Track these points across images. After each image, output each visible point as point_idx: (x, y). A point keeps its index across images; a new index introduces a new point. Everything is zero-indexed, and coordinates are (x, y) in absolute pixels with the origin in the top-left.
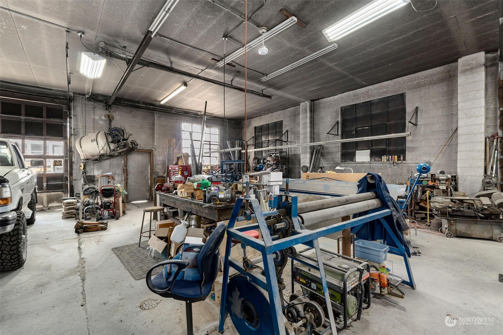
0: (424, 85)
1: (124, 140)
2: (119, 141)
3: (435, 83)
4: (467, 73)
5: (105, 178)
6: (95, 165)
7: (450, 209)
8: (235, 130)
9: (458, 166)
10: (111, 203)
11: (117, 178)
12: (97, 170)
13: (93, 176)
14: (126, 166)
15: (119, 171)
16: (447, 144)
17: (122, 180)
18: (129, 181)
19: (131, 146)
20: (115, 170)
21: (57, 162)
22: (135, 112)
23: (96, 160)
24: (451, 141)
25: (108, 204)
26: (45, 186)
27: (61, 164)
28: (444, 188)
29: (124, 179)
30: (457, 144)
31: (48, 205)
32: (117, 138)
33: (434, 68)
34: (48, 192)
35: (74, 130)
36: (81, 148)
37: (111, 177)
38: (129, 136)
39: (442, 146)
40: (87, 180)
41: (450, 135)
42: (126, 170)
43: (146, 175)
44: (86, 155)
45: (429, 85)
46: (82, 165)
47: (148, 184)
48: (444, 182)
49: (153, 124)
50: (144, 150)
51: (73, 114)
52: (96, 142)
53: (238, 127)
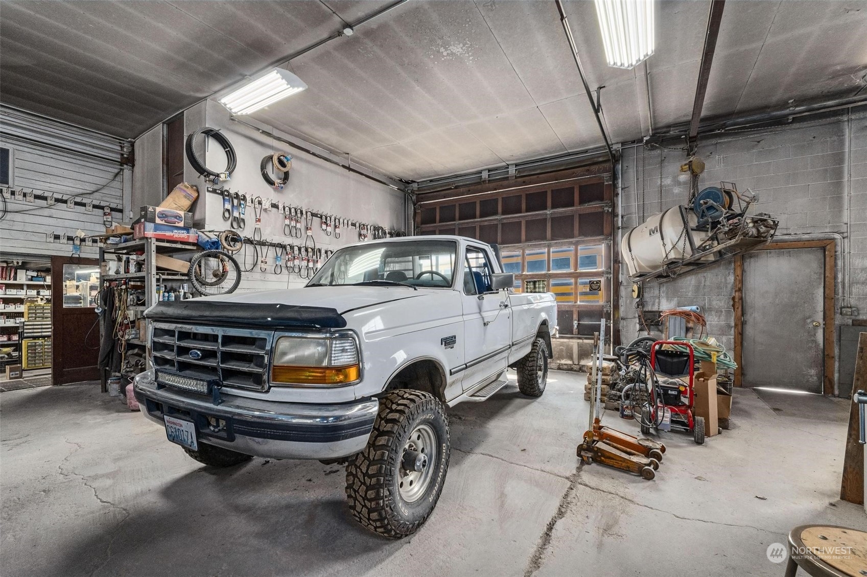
2: (715, 224)
5: (678, 318)
6: (664, 289)
10: (680, 392)
11: (712, 320)
12: (667, 300)
13: (657, 311)
14: (740, 290)
15: (721, 302)
17: (729, 326)
18: (749, 330)
19: (753, 231)
20: (709, 299)
21: (593, 283)
22: (771, 138)
23: (660, 276)
25: (673, 393)
26: (575, 327)
27: (600, 286)
29: (733, 324)
31: (579, 362)
32: (710, 217)
34: (579, 338)
35: (622, 217)
36: (630, 251)
37: (693, 318)
38: (748, 203)
40: (646, 321)
42: (741, 299)
43: (807, 314)
44: (640, 266)
46: (635, 288)
47: (815, 341)
50: (799, 241)
51: (620, 186)
52: (659, 234)
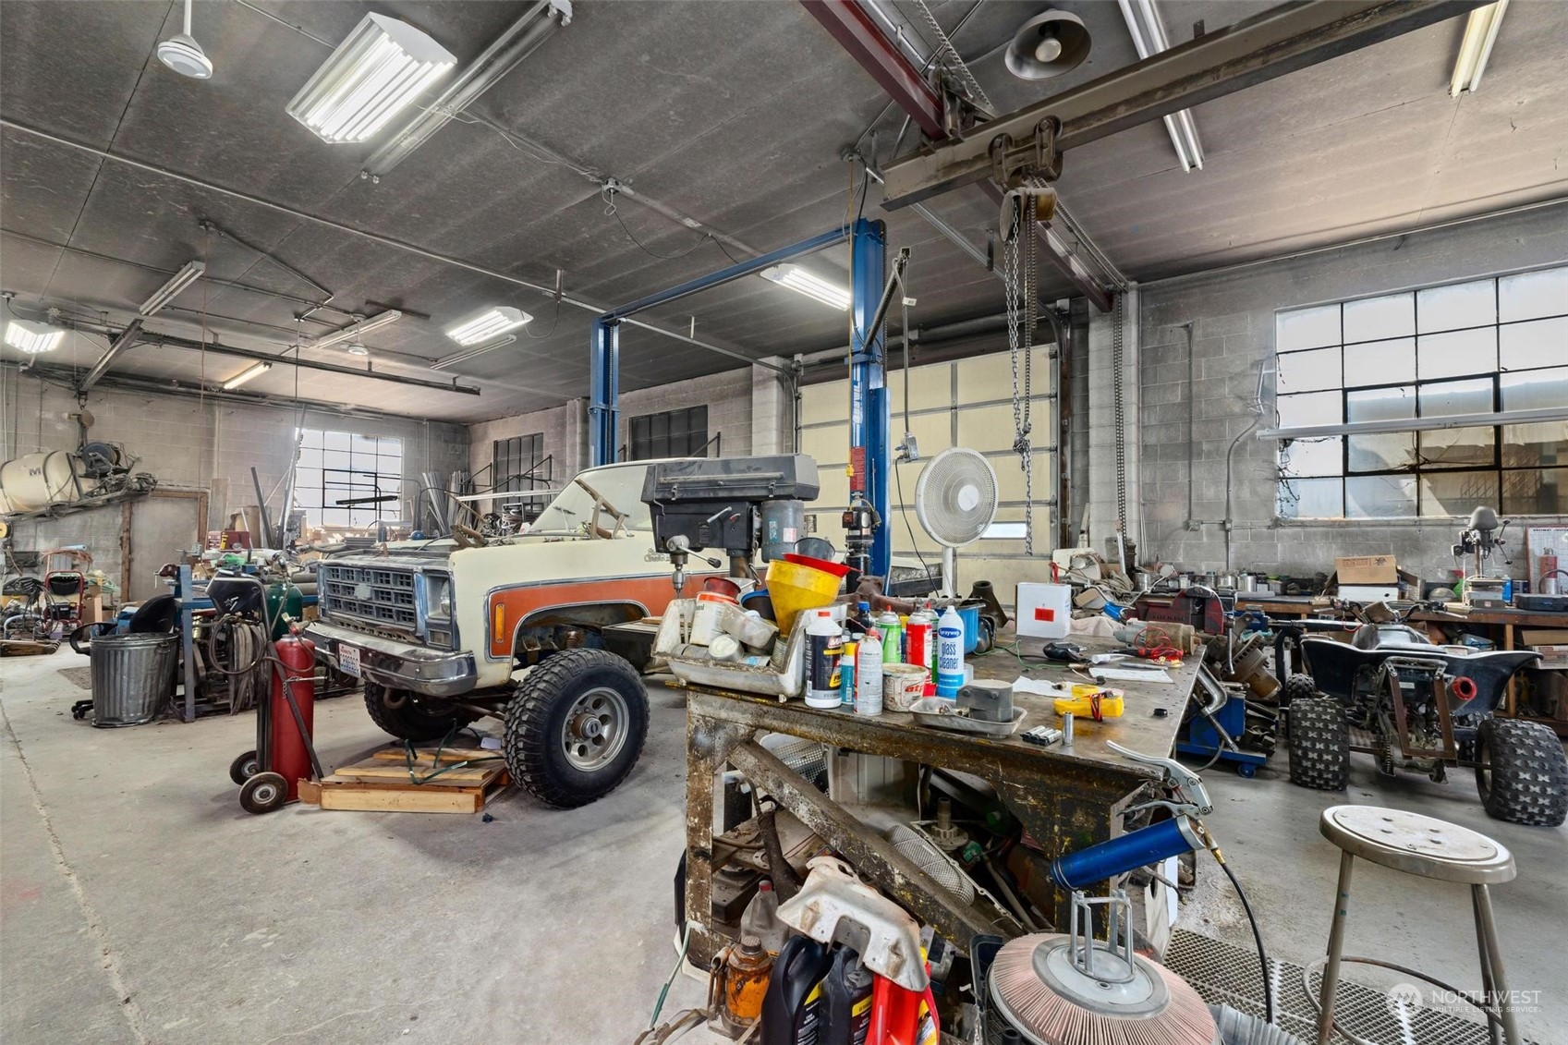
0: (727, 396)
1: (116, 472)
2: (104, 475)
3: (738, 396)
4: (761, 389)
5: (64, 557)
6: (40, 528)
8: (450, 446)
10: (72, 608)
11: (99, 557)
12: (45, 539)
13: (32, 552)
14: (128, 531)
15: (110, 542)
17: (117, 564)
18: (136, 567)
19: (137, 485)
20: (96, 539)
22: (158, 402)
23: (42, 516)
25: (65, 609)
29: (120, 562)
32: (98, 468)
37: (79, 555)
38: (134, 462)
40: (16, 562)
42: (129, 539)
44: (15, 504)
46: (5, 526)
49: (211, 432)
50: (181, 492)
52: (42, 476)
53: (459, 439)
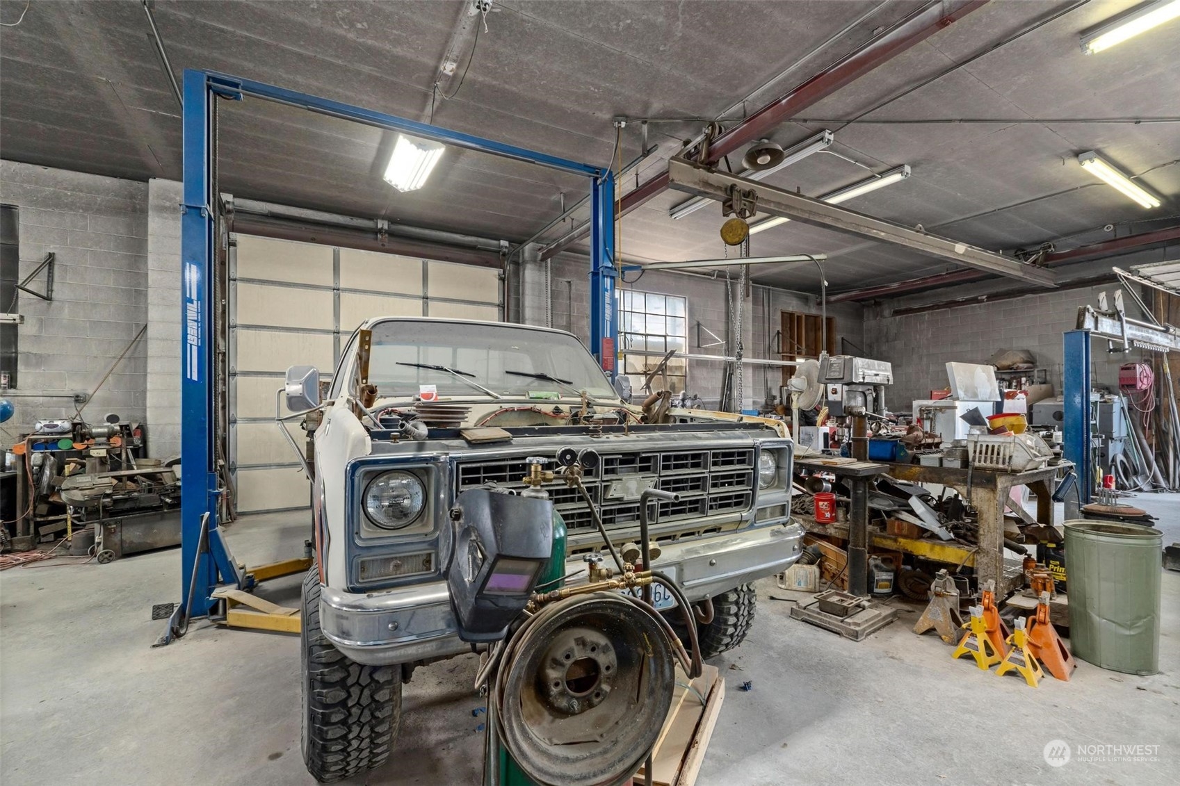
0: (71, 206)
3: (99, 211)
4: (166, 215)
7: (109, 500)
9: (149, 404)
16: (127, 355)
24: (135, 349)
28: (103, 453)
30: (146, 358)
33: (97, 174)
39: (114, 358)
41: (134, 335)
45: (86, 210)
48: (103, 439)
